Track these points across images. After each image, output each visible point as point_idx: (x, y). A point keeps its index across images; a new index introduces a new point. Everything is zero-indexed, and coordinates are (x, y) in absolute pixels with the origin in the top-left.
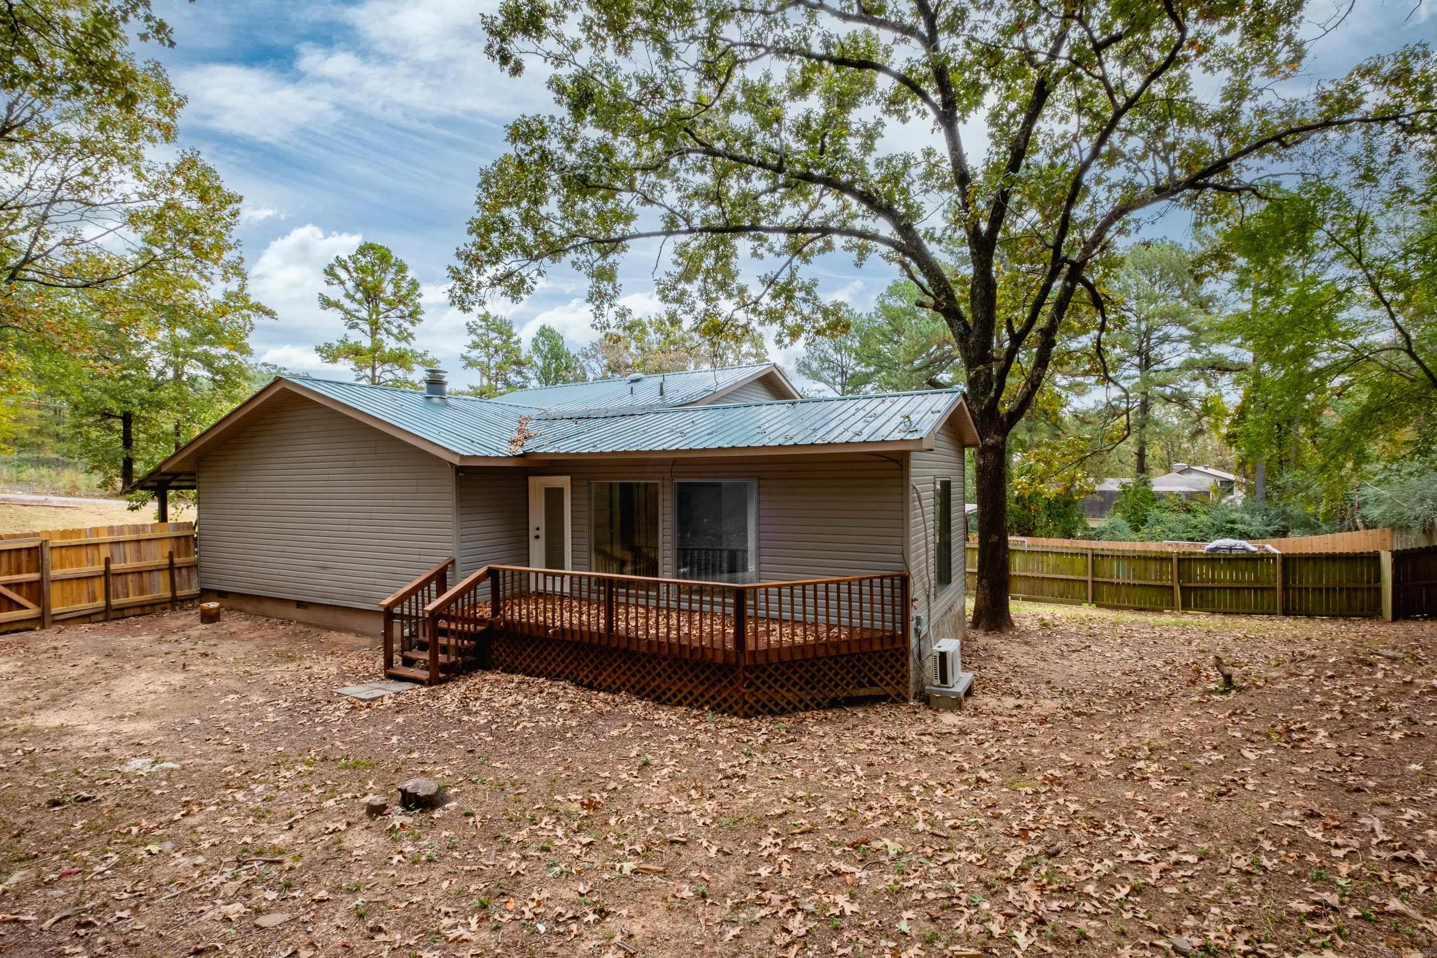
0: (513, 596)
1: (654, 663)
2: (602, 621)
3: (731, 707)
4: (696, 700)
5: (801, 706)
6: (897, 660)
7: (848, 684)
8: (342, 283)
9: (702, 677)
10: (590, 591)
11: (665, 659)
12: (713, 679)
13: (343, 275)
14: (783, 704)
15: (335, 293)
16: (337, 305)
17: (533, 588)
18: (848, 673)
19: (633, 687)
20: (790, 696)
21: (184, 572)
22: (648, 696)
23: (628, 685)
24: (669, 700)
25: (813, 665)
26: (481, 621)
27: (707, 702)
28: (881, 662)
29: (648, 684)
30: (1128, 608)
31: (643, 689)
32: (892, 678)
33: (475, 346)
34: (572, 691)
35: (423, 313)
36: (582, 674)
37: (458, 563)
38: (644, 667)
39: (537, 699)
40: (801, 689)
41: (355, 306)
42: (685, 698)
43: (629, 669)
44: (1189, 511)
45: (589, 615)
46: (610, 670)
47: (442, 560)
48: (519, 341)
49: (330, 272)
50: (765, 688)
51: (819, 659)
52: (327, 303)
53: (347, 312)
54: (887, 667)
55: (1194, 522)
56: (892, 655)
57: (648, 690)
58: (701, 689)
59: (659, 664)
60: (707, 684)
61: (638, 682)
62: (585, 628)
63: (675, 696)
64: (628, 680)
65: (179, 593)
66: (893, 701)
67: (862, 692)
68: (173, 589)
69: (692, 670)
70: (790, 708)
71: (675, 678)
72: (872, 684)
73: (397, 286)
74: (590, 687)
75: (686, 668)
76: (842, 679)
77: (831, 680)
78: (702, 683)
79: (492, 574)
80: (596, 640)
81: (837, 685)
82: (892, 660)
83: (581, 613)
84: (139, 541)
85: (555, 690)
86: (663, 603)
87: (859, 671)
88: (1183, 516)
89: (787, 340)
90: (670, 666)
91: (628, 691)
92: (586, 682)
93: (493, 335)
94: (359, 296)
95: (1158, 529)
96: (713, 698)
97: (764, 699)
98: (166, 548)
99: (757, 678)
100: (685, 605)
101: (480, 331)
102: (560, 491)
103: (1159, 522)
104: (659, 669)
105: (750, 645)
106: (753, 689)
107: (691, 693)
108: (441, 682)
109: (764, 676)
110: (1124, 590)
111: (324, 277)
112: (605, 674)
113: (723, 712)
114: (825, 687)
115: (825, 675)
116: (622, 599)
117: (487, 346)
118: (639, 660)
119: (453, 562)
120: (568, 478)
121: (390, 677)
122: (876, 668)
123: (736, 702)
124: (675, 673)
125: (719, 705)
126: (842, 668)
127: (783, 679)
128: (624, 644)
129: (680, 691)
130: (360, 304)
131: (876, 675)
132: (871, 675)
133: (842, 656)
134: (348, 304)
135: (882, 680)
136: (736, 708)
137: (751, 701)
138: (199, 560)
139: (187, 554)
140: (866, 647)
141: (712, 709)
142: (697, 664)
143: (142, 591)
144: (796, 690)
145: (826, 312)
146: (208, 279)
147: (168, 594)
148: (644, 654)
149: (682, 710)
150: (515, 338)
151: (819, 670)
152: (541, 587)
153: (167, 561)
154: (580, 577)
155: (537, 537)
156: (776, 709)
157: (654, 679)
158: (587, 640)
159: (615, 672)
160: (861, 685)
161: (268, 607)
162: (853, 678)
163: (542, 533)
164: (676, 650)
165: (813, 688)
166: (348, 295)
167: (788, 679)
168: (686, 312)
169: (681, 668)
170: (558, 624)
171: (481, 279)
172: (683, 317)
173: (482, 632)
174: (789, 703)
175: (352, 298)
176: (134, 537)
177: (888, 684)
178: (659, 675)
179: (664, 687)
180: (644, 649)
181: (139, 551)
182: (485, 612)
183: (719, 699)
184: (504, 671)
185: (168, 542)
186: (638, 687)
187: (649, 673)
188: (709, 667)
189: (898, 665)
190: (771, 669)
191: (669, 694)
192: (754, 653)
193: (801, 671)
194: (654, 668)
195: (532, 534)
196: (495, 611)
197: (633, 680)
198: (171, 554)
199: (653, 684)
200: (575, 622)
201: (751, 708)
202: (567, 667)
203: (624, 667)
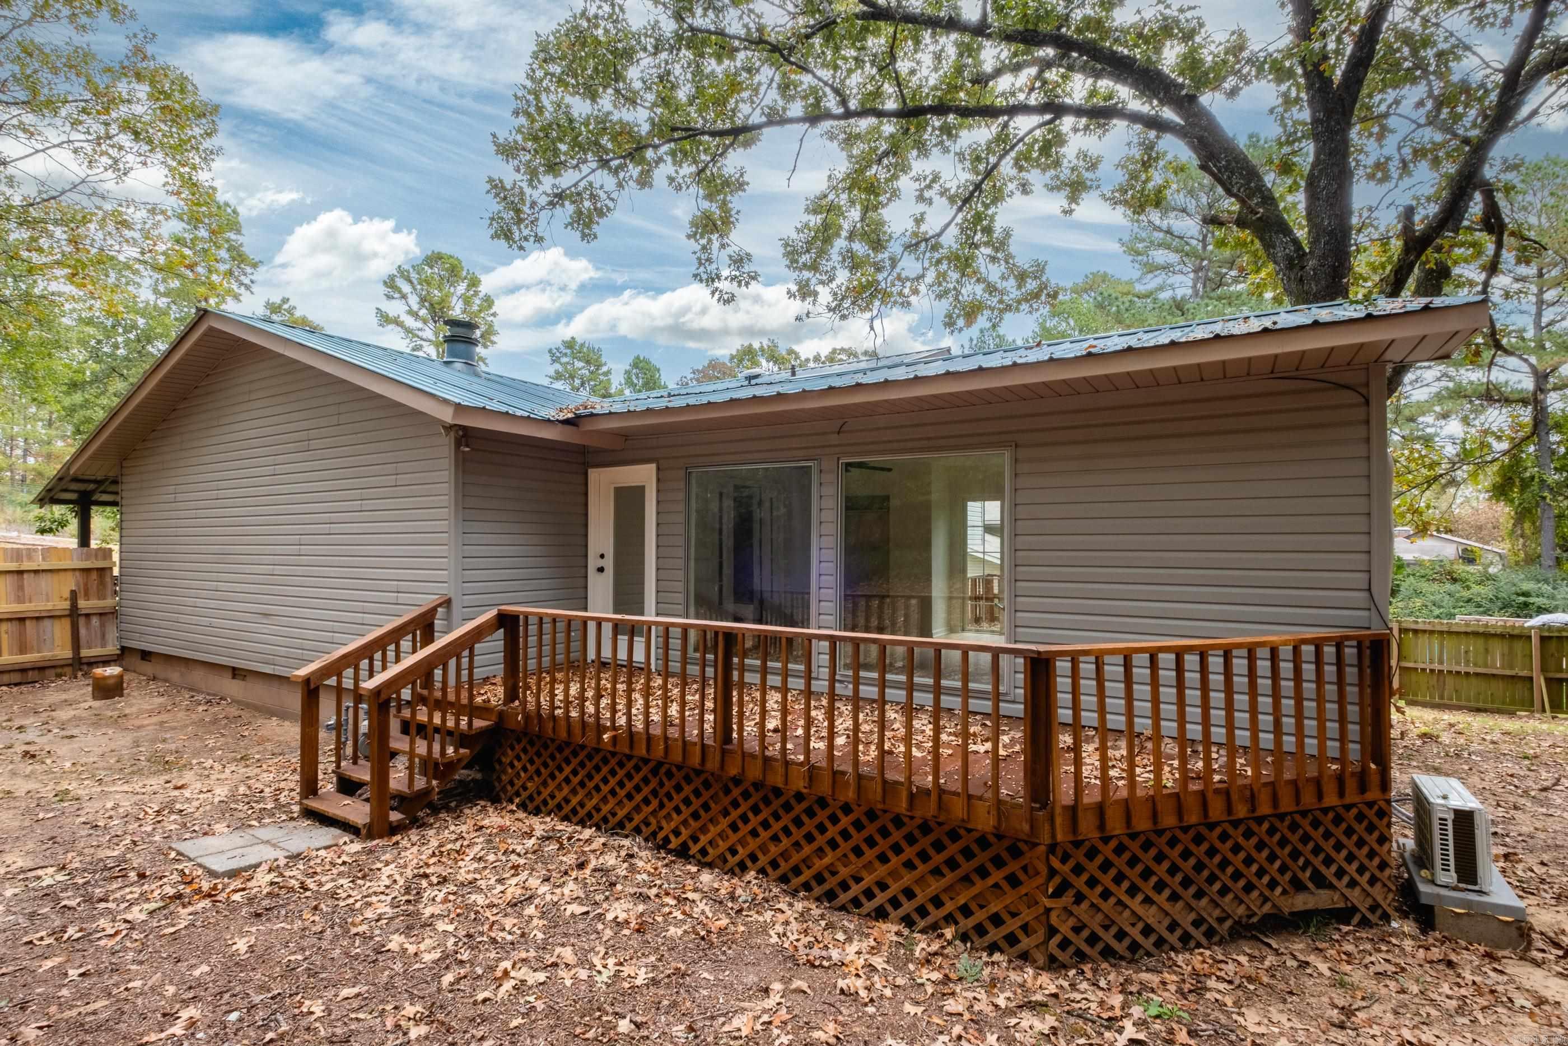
0: (554, 667)
1: (822, 816)
2: (710, 717)
3: (1012, 940)
4: (922, 911)
5: (1173, 939)
6: (1371, 828)
7: (1273, 884)
8: (404, 297)
9: (938, 859)
10: (685, 661)
11: (847, 809)
12: (966, 866)
13: (406, 288)
14: (1135, 933)
15: (396, 308)
16: (397, 322)
17: (591, 655)
18: (1272, 858)
19: (774, 864)
20: (1151, 915)
21: (95, 621)
22: (807, 887)
23: (763, 860)
24: (856, 903)
25: (1198, 840)
26: (483, 711)
27: (950, 919)
28: (1339, 832)
29: (807, 862)
30: (1459, 708)
31: (797, 871)
32: (1361, 870)
33: (558, 376)
34: (646, 860)
35: (496, 333)
36: (667, 827)
37: (456, 606)
38: (798, 822)
39: (570, 888)
40: (1174, 897)
41: (419, 324)
42: (895, 903)
43: (766, 825)
44: (1455, 580)
45: (683, 704)
46: (724, 823)
47: (427, 601)
48: (607, 373)
49: (390, 283)
50: (1094, 895)
51: (1212, 826)
52: (385, 319)
53: (408, 331)
54: (1350, 843)
55: (1466, 594)
56: (1360, 817)
57: (807, 875)
58: (935, 886)
59: (834, 819)
60: (950, 877)
61: (785, 855)
62: (673, 732)
63: (869, 894)
64: (764, 849)
65: (85, 653)
66: (1365, 923)
67: (1302, 902)
68: (76, 643)
69: (911, 839)
70: (1148, 943)
71: (870, 854)
72: (1320, 881)
73: (467, 301)
74: (683, 853)
75: (897, 836)
76: (1261, 873)
77: (1237, 876)
78: (937, 872)
79: (507, 622)
80: (695, 760)
81: (1249, 888)
82: (1360, 828)
83: (666, 700)
84: (20, 573)
85: (610, 860)
86: (820, 685)
87: (1295, 855)
88: (1449, 586)
89: (961, 322)
90: (858, 825)
91: (762, 871)
92: (674, 843)
93: (579, 364)
94: (423, 312)
95: (1418, 602)
96: (966, 911)
97: (1095, 923)
98: (69, 583)
99: (1078, 870)
100: (868, 691)
101: (564, 360)
102: (639, 492)
103: (1418, 593)
104: (832, 831)
105: (1065, 792)
106: (1068, 899)
107: (909, 894)
108: (394, 830)
109: (1093, 867)
110: (1450, 681)
111: (382, 290)
112: (713, 830)
113: (993, 948)
114: (1224, 891)
115: (1224, 864)
116: (751, 678)
117: (572, 377)
118: (787, 807)
119: (447, 603)
120: (653, 467)
121: (310, 814)
122: (1328, 846)
123: (1025, 928)
124: (871, 842)
125: (980, 930)
126: (1260, 846)
127: (1134, 874)
128: (754, 773)
129: (883, 886)
130: (425, 322)
131: (1328, 861)
132: (1317, 861)
133: (1260, 820)
134: (410, 322)
135: (1340, 873)
136: (1026, 943)
137: (1065, 929)
138: (119, 604)
139: (102, 597)
140: (1308, 799)
141: (964, 938)
142: (925, 828)
143: (23, 650)
144: (1162, 898)
145: (1022, 277)
146: (247, 288)
147: (67, 653)
148: (799, 797)
149: (889, 930)
150: (604, 369)
151: (1212, 852)
152: (607, 653)
153: (66, 605)
154: (667, 627)
155: (601, 570)
156: (1120, 947)
157: (820, 852)
158: (677, 757)
159: (734, 827)
160: (1298, 886)
161: (197, 676)
162: (1283, 870)
163: (609, 563)
164: (875, 792)
165: (1199, 895)
166: (412, 313)
167: (1147, 873)
168: (822, 283)
169: (884, 833)
170: (622, 721)
171: (536, 194)
172: (820, 288)
173: (483, 732)
174: (1147, 930)
175: (414, 314)
176: (13, 566)
177: (1353, 884)
178: (833, 845)
179: (844, 872)
180: (799, 784)
181: (21, 588)
182: (494, 695)
183: (980, 916)
184: (523, 806)
185: (70, 574)
186: (784, 867)
187: (810, 838)
188: (954, 836)
189: (1372, 839)
190: (1107, 850)
191: (855, 889)
192: (1073, 811)
193: (1175, 854)
194: (822, 829)
195: (593, 563)
196: (512, 694)
197: (774, 850)
198: (74, 596)
199: (819, 864)
200: (656, 717)
201: (1065, 944)
202: (637, 809)
203: (754, 821)
